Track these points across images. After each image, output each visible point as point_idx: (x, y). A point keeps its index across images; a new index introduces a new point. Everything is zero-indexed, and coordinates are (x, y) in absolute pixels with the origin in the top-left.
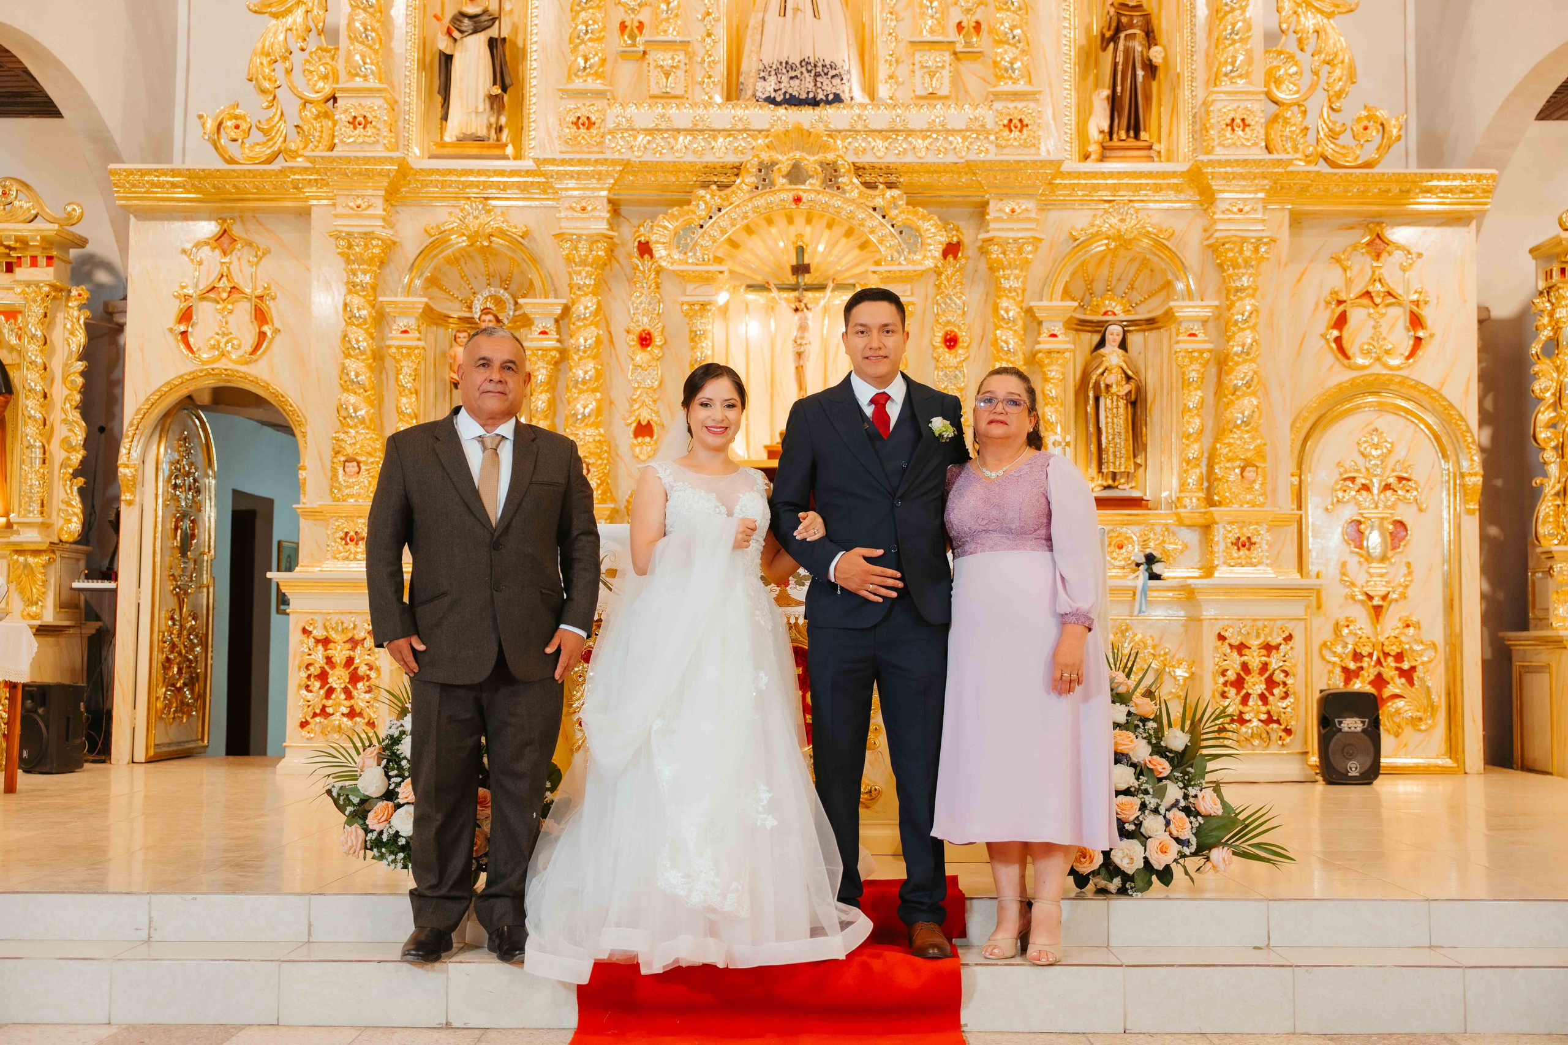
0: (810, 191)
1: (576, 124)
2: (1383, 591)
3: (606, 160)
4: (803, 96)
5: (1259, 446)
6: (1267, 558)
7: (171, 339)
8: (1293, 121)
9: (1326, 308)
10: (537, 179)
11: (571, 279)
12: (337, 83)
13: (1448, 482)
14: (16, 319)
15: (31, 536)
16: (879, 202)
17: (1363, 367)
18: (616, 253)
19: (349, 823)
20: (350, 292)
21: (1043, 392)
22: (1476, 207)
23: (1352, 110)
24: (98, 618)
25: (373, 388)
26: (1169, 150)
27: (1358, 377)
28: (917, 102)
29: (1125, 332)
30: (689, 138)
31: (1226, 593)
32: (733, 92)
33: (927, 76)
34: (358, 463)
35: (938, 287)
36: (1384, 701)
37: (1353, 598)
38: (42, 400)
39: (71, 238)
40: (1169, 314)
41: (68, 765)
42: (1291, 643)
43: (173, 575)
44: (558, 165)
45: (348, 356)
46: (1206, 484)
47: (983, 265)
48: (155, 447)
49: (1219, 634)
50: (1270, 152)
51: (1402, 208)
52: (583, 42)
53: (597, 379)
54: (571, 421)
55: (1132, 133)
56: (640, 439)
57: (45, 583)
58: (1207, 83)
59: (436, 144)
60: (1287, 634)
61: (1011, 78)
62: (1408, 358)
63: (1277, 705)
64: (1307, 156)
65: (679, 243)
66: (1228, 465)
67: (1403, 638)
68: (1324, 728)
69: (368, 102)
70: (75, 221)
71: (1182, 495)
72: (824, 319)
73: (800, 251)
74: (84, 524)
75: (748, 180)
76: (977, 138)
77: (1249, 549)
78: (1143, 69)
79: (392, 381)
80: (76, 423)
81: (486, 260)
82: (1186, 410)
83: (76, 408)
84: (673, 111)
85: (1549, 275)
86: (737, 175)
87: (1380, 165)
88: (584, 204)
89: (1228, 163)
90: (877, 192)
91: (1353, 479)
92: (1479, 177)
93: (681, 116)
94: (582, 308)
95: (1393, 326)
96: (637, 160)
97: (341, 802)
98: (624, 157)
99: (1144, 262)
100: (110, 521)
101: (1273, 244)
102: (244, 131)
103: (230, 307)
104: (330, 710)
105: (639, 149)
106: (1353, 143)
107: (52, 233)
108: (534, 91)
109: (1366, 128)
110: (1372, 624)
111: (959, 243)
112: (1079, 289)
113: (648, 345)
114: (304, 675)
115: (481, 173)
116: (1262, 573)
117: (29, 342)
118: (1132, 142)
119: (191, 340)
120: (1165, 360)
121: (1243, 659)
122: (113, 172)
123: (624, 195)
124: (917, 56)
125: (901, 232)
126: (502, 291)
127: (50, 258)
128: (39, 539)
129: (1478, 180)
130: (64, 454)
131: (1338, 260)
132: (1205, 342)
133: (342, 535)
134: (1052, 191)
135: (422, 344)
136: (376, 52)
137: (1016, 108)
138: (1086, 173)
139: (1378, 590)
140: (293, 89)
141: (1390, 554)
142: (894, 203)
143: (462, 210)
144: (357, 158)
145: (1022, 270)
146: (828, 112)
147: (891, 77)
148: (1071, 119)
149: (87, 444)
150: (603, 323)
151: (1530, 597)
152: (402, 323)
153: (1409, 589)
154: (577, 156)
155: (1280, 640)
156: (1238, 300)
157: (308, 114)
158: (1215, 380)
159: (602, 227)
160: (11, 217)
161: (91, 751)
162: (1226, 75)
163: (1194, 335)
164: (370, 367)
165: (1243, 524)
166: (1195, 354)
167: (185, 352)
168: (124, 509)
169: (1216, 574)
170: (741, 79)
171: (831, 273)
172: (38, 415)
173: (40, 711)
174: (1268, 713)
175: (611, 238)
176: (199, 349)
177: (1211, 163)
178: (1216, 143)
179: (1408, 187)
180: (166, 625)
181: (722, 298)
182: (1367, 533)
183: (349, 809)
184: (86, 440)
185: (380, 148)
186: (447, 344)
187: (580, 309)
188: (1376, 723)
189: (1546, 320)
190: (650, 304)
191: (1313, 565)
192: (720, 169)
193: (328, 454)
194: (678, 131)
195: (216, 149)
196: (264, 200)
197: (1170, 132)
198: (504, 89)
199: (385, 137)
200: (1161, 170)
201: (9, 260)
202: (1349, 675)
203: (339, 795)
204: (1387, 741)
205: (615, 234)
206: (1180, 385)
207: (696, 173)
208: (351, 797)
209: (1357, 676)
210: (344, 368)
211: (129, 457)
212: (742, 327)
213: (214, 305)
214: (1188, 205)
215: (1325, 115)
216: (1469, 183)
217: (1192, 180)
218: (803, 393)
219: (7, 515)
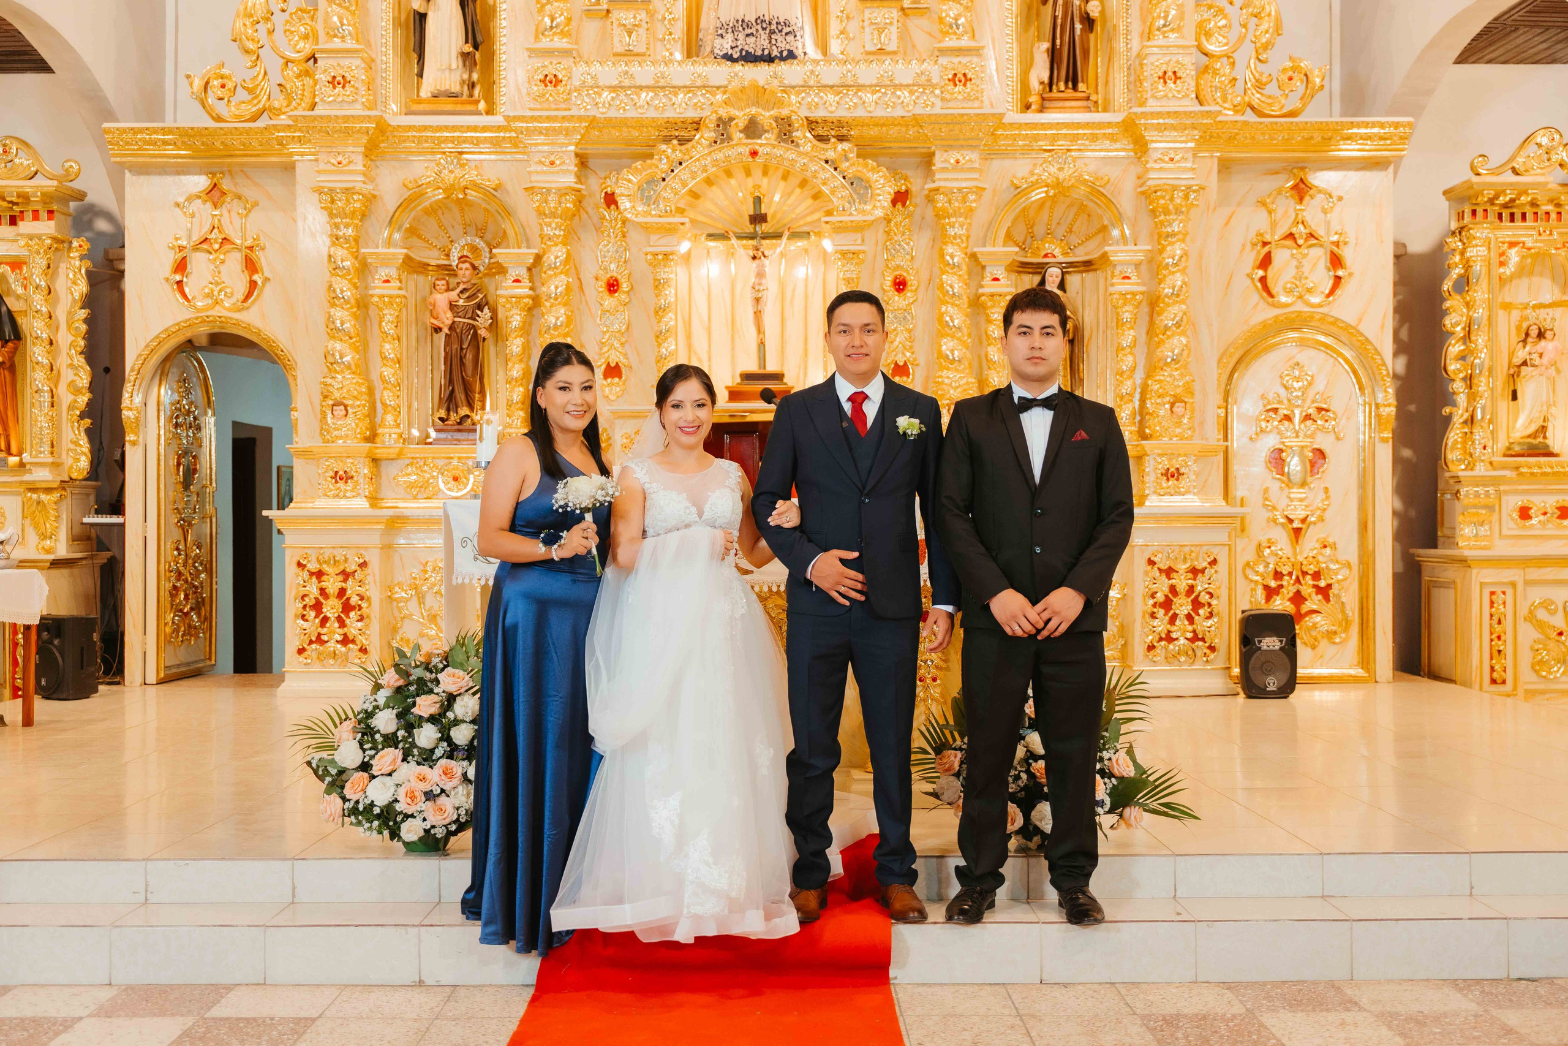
0: (766, 143)
1: (543, 81)
2: (1302, 514)
3: (573, 116)
4: (759, 53)
5: (1187, 383)
6: (1195, 487)
7: (167, 287)
8: (1222, 72)
9: (1252, 250)
10: (508, 135)
11: (542, 229)
12: (317, 44)
13: (1364, 412)
14: (21, 269)
15: (42, 475)
16: (831, 155)
17: (1286, 305)
18: (584, 204)
19: (328, 792)
20: (334, 244)
21: (987, 333)
22: (1393, 153)
23: (1278, 61)
24: (109, 550)
25: (358, 335)
26: (1105, 99)
27: (1281, 315)
28: (866, 57)
29: (1063, 274)
30: (651, 94)
31: (1157, 521)
32: (692, 49)
33: (876, 32)
34: (346, 407)
35: (887, 233)
36: (1301, 616)
37: (1274, 521)
38: (48, 346)
39: (69, 192)
40: (1105, 256)
41: (84, 691)
42: (1215, 567)
43: (177, 509)
44: (527, 122)
45: (333, 305)
46: (1138, 418)
47: (930, 213)
48: (156, 389)
49: (1149, 559)
50: (1200, 104)
51: (1323, 154)
52: (549, 2)
53: (568, 325)
55: (1070, 84)
56: (609, 380)
57: (58, 517)
58: (1141, 36)
59: (413, 101)
60: (1212, 559)
61: (955, 33)
62: (1328, 296)
63: (1202, 624)
64: (1235, 106)
65: (642, 195)
67: (1321, 559)
68: (1245, 646)
69: (347, 62)
70: (73, 177)
72: (780, 264)
73: (758, 201)
74: (92, 463)
75: (707, 134)
76: (923, 92)
77: (1177, 480)
78: (1081, 22)
79: (376, 327)
80: (81, 367)
81: (462, 210)
82: (1119, 349)
83: (81, 353)
84: (635, 69)
85: (1461, 216)
86: (697, 129)
87: (1303, 114)
88: (552, 158)
89: (1159, 115)
90: (829, 146)
92: (1397, 125)
93: (643, 73)
94: (552, 257)
95: (1314, 265)
96: (602, 116)
97: (320, 772)
98: (590, 113)
99: (1082, 208)
100: (116, 461)
101: (1202, 192)
102: (229, 90)
103: (222, 257)
104: (325, 638)
105: (604, 106)
106: (1278, 93)
107: (52, 189)
108: (504, 48)
109: (1290, 79)
110: (1292, 545)
111: (907, 191)
112: (1020, 234)
113: (615, 291)
114: (301, 606)
115: (454, 128)
116: (1190, 502)
117: (34, 292)
118: (1070, 93)
119: (187, 290)
120: (1101, 299)
121: (1171, 582)
122: (107, 131)
123: (590, 149)
124: (867, 12)
125: (852, 184)
126: (478, 240)
127: (51, 212)
128: (51, 478)
129: (1396, 128)
130: (71, 397)
131: (1263, 204)
132: (1138, 284)
133: (332, 474)
134: (995, 141)
135: (403, 291)
136: (353, 13)
137: (960, 63)
138: (1026, 124)
139: (1298, 514)
140: (274, 49)
142: (846, 156)
143: (438, 164)
144: (337, 116)
145: (966, 218)
146: (782, 68)
147: (842, 33)
148: (1014, 71)
149: (91, 388)
150: (573, 271)
151: (1439, 517)
152: (383, 273)
153: (1327, 512)
154: (545, 113)
155: (1205, 564)
156: (1169, 245)
157: (291, 73)
158: (1147, 319)
159: (569, 180)
160: (12, 174)
161: (106, 673)
162: (1158, 29)
163: (1128, 278)
164: (354, 315)
165: (1171, 456)
166: (1129, 296)
167: (181, 300)
168: (128, 447)
169: (1147, 503)
170: (701, 36)
171: (786, 221)
172: (45, 361)
173: (56, 642)
174: (1194, 631)
175: (579, 191)
176: (194, 298)
177: (1144, 115)
178: (1149, 94)
179: (1330, 134)
180: (172, 556)
181: (685, 247)
182: (1288, 460)
183: (328, 779)
184: (91, 383)
185: (358, 106)
186: (428, 290)
187: (550, 258)
188: (1292, 641)
189: (1457, 258)
190: (617, 252)
191: (1240, 491)
192: (680, 124)
193: (317, 398)
194: (641, 88)
195: (204, 107)
196: (251, 156)
197: (1107, 82)
198: (476, 47)
199: (363, 96)
200: (1096, 121)
201: (13, 214)
202: (1271, 593)
203: (318, 766)
204: (1303, 653)
205: (583, 187)
206: (1114, 324)
207: (658, 128)
208: (329, 769)
209: (1278, 594)
210: (330, 316)
211: (131, 400)
212: (704, 271)
213: (207, 255)
214: (1123, 154)
215: (1252, 66)
216: (1387, 130)
217: (1126, 130)
218: (761, 336)
219: (20, 454)
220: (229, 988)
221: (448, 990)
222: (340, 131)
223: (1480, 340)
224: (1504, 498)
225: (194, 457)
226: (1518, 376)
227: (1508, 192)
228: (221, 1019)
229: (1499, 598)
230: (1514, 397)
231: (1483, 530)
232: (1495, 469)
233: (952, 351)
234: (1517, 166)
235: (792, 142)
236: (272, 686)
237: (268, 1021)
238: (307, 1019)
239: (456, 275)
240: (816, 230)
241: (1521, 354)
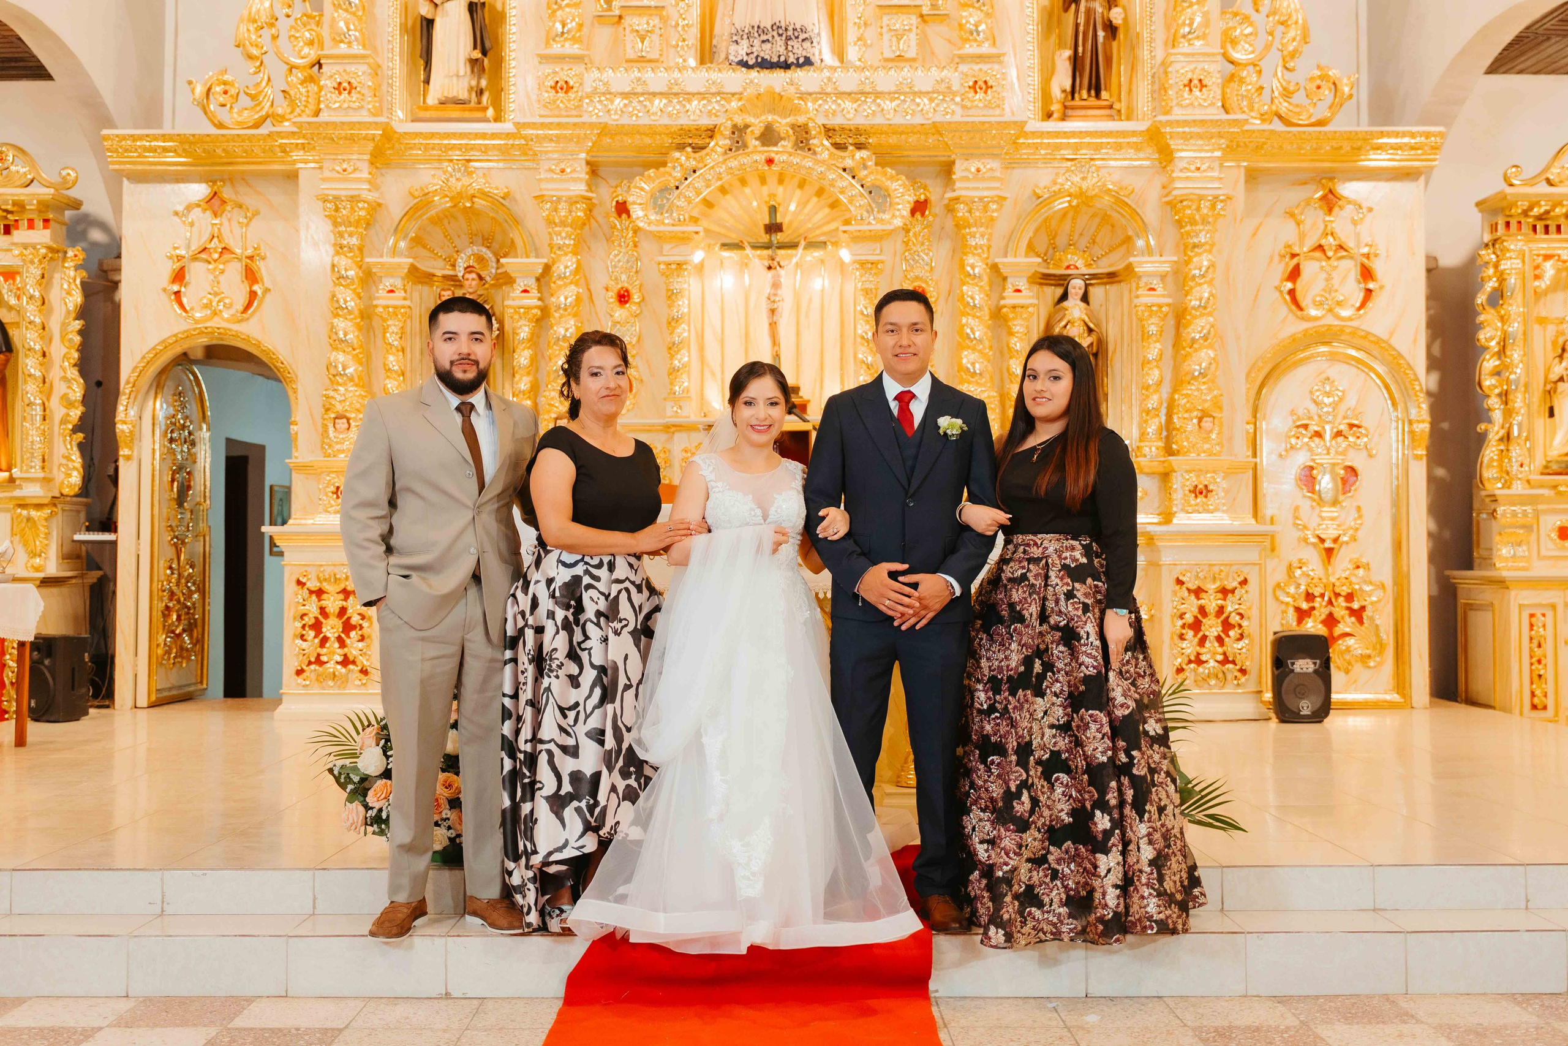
0: (783, 152)
1: (554, 88)
2: (1334, 533)
3: (584, 123)
4: (775, 59)
5: (1215, 397)
6: (1224, 505)
7: (164, 297)
8: (1248, 80)
9: (1280, 262)
10: (517, 142)
11: (551, 239)
12: (322, 49)
13: (1397, 428)
14: (14, 279)
15: (33, 491)
16: (848, 163)
17: (1316, 319)
18: (595, 212)
19: (350, 800)
20: (337, 253)
21: (1008, 346)
22: (1424, 163)
23: (1305, 69)
24: (99, 568)
25: (361, 346)
26: (1129, 108)
27: (1310, 329)
28: (885, 64)
29: (1087, 286)
30: (664, 101)
31: (1184, 540)
32: (707, 55)
33: (894, 39)
34: (348, 420)
35: (906, 243)
36: (1334, 639)
37: (1305, 540)
38: (41, 359)
39: (65, 201)
40: (1129, 268)
41: (74, 713)
42: (1246, 587)
43: (170, 526)
44: (537, 129)
45: (337, 315)
46: (1165, 433)
47: (949, 223)
48: (151, 403)
49: (1178, 578)
50: (1227, 112)
51: (1352, 164)
52: (560, 7)
54: (552, 377)
55: (1093, 93)
57: (48, 535)
58: (1166, 43)
59: (419, 108)
60: (1241, 579)
61: (976, 40)
62: (1359, 309)
63: (1234, 646)
64: (1262, 115)
65: (655, 203)
66: (1186, 415)
67: (1354, 579)
68: (1277, 668)
69: (352, 68)
70: (68, 186)
71: (1142, 444)
72: (796, 275)
73: (773, 210)
74: (84, 478)
75: (722, 142)
76: (943, 100)
77: (1206, 497)
78: (1104, 29)
79: (379, 339)
80: (75, 380)
81: (469, 220)
82: (1145, 362)
83: (75, 365)
84: (648, 75)
85: (1494, 228)
86: (711, 137)
87: (1332, 123)
88: (563, 166)
89: (1186, 123)
90: (846, 154)
91: (1306, 426)
92: (1428, 135)
93: (656, 79)
94: (562, 267)
96: (614, 123)
97: (342, 780)
98: (600, 120)
99: (1105, 219)
100: (109, 476)
101: (1229, 202)
102: (232, 96)
103: (221, 267)
104: (324, 658)
105: (616, 113)
106: (1306, 102)
107: (47, 197)
108: (513, 55)
109: (1319, 87)
110: (1324, 565)
111: (926, 201)
112: (1041, 245)
113: (626, 302)
114: (299, 625)
115: (462, 135)
116: (1218, 520)
117: (28, 303)
118: (1093, 101)
119: (185, 300)
120: (1126, 311)
121: (1200, 602)
122: (106, 138)
123: (601, 157)
124: (885, 20)
125: (870, 192)
126: (484, 250)
127: (46, 221)
128: (41, 494)
129: (1427, 137)
130: (64, 411)
131: (1292, 215)
132: (1163, 296)
133: (333, 489)
134: (1017, 149)
135: (407, 303)
136: (360, 19)
137: (981, 70)
138: (1048, 132)
139: (1330, 533)
140: (279, 55)
141: (1341, 498)
142: (864, 164)
143: (445, 172)
144: (343, 123)
145: (987, 228)
147: (859, 39)
148: (1035, 79)
149: (85, 400)
150: (582, 281)
151: (1475, 537)
152: (388, 283)
153: (1360, 531)
154: (556, 120)
155: (1235, 584)
156: (1195, 256)
157: (295, 80)
158: (1173, 332)
159: (580, 188)
160: (8, 182)
161: (95, 696)
162: (1184, 36)
163: (1153, 289)
164: (359, 327)
165: (1200, 472)
166: (1154, 308)
167: (179, 311)
168: (122, 463)
169: (1175, 521)
170: (715, 42)
171: (801, 231)
172: (38, 374)
173: (47, 662)
174: (1224, 654)
175: (590, 199)
176: (192, 309)
177: (1169, 123)
178: (1174, 103)
180: (165, 574)
181: (698, 256)
182: (1319, 477)
183: (350, 787)
184: (84, 396)
185: (364, 113)
186: (432, 301)
187: (560, 268)
188: (1326, 664)
189: (1491, 271)
190: (628, 261)
191: (1269, 509)
192: (694, 132)
193: (319, 411)
194: (654, 94)
195: (206, 113)
196: (253, 163)
197: (1130, 92)
198: (484, 53)
200: (1120, 129)
201: (7, 223)
202: (1302, 615)
203: (340, 774)
204: (1337, 677)
205: (594, 195)
206: (1139, 337)
207: (671, 134)
208: (352, 776)
209: (1309, 616)
210: (333, 327)
211: (126, 415)
212: (717, 283)
213: (206, 265)
214: (1147, 163)
215: (1279, 74)
216: (1418, 140)
217: (1151, 139)
218: (776, 348)
219: (9, 470)
220: (250, 1000)
221: (475, 1002)
222: (346, 138)
223: (1516, 355)
224: (1542, 518)
225: (189, 473)
226: (1555, 392)
227: (1543, 203)
228: (245, 1029)
229: (1539, 621)
230: (1551, 414)
231: (1522, 551)
232: (1532, 488)
233: (973, 364)
234: (1551, 177)
235: (809, 149)
236: (267, 710)
237: (293, 1031)
238: (333, 1029)
239: (461, 286)
240: (833, 240)
241: (1558, 370)
